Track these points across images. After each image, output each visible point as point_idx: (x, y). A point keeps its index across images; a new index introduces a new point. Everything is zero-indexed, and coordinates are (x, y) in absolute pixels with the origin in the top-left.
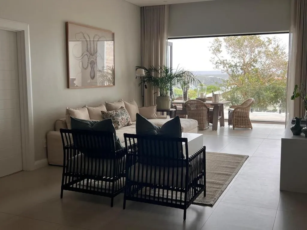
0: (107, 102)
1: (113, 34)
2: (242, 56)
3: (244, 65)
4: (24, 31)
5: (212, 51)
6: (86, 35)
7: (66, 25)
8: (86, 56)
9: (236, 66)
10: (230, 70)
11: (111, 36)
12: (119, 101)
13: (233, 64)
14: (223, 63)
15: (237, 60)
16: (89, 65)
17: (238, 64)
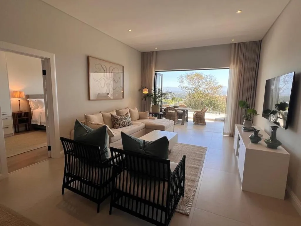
0: (117, 109)
1: (123, 67)
2: (193, 84)
3: (195, 89)
4: (50, 59)
5: (179, 82)
6: (103, 66)
7: (88, 58)
8: (103, 80)
9: (191, 89)
10: (188, 91)
11: (121, 68)
12: (125, 108)
13: (190, 88)
14: (185, 88)
15: (191, 86)
16: (106, 85)
17: (192, 88)
